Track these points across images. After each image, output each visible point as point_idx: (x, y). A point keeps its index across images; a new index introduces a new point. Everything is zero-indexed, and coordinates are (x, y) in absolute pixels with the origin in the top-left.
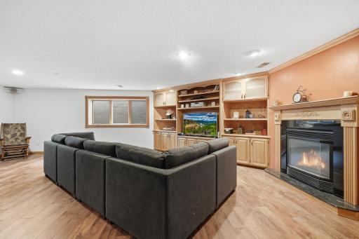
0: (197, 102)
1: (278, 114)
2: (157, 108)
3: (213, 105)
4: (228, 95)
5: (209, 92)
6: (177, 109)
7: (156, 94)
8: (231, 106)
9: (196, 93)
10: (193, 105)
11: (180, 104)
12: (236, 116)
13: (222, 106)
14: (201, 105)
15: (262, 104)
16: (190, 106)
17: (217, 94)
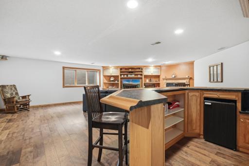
0: (131, 75)
1: (165, 81)
2: (105, 76)
3: (139, 76)
4: (147, 72)
5: (138, 70)
6: (120, 77)
7: (105, 68)
8: (146, 77)
9: (130, 70)
10: (129, 76)
11: (121, 75)
12: (147, 81)
13: (143, 77)
14: (133, 76)
15: (158, 77)
16: (127, 76)
17: (142, 72)
